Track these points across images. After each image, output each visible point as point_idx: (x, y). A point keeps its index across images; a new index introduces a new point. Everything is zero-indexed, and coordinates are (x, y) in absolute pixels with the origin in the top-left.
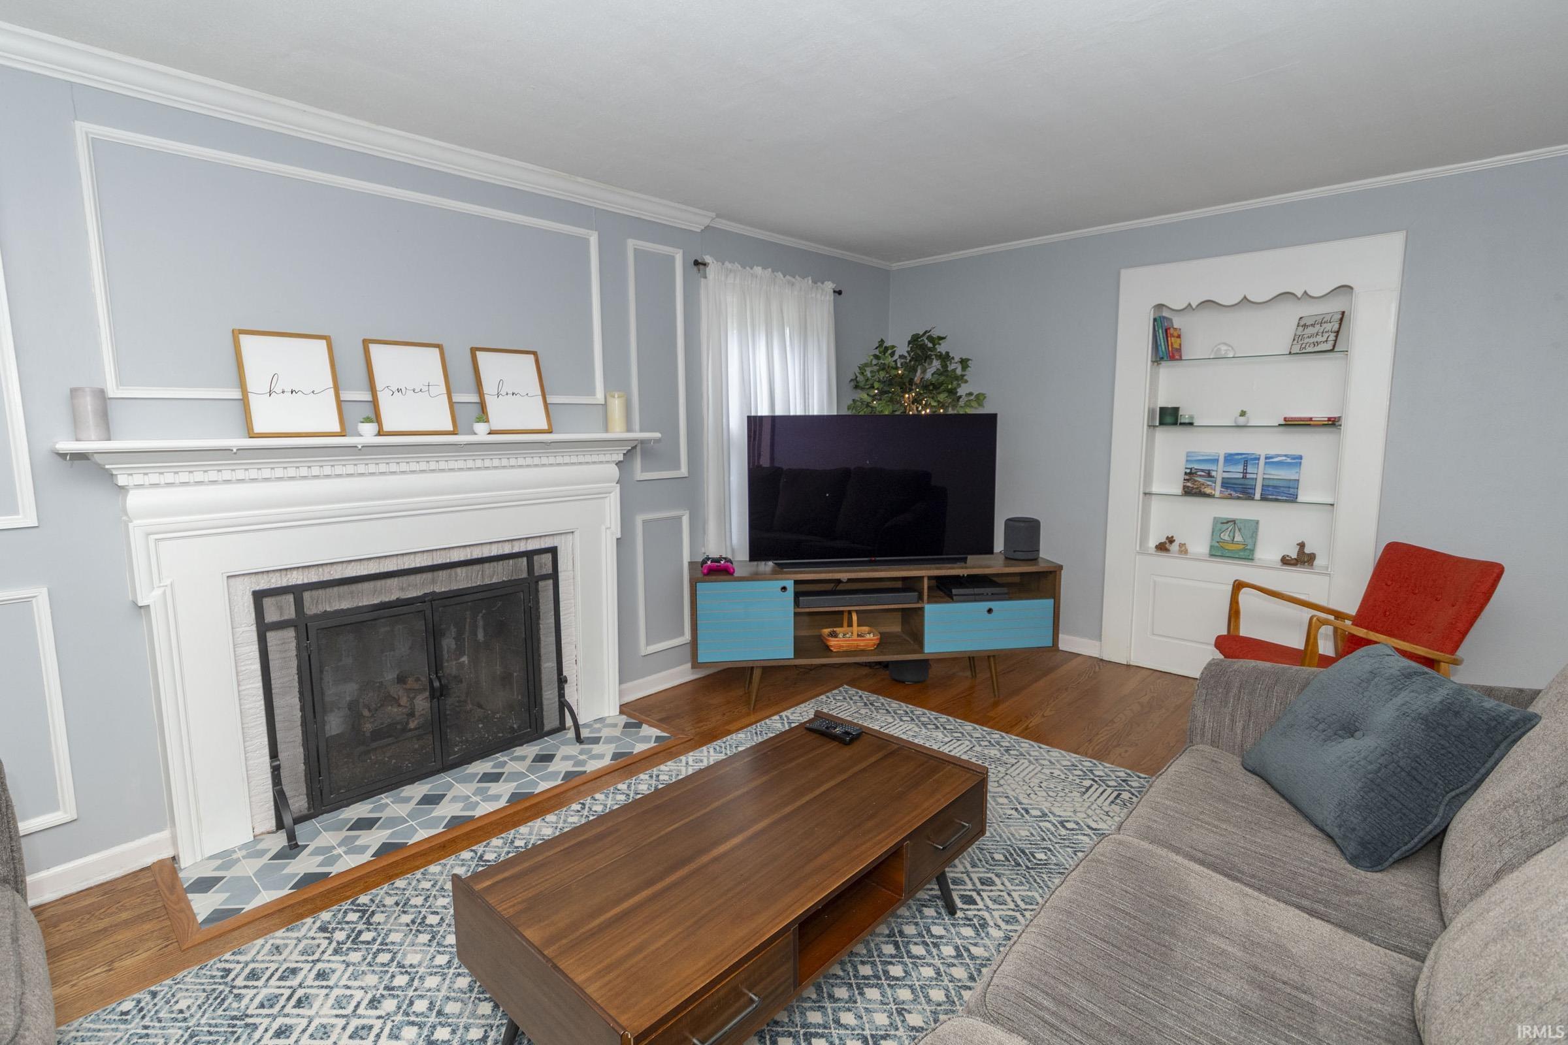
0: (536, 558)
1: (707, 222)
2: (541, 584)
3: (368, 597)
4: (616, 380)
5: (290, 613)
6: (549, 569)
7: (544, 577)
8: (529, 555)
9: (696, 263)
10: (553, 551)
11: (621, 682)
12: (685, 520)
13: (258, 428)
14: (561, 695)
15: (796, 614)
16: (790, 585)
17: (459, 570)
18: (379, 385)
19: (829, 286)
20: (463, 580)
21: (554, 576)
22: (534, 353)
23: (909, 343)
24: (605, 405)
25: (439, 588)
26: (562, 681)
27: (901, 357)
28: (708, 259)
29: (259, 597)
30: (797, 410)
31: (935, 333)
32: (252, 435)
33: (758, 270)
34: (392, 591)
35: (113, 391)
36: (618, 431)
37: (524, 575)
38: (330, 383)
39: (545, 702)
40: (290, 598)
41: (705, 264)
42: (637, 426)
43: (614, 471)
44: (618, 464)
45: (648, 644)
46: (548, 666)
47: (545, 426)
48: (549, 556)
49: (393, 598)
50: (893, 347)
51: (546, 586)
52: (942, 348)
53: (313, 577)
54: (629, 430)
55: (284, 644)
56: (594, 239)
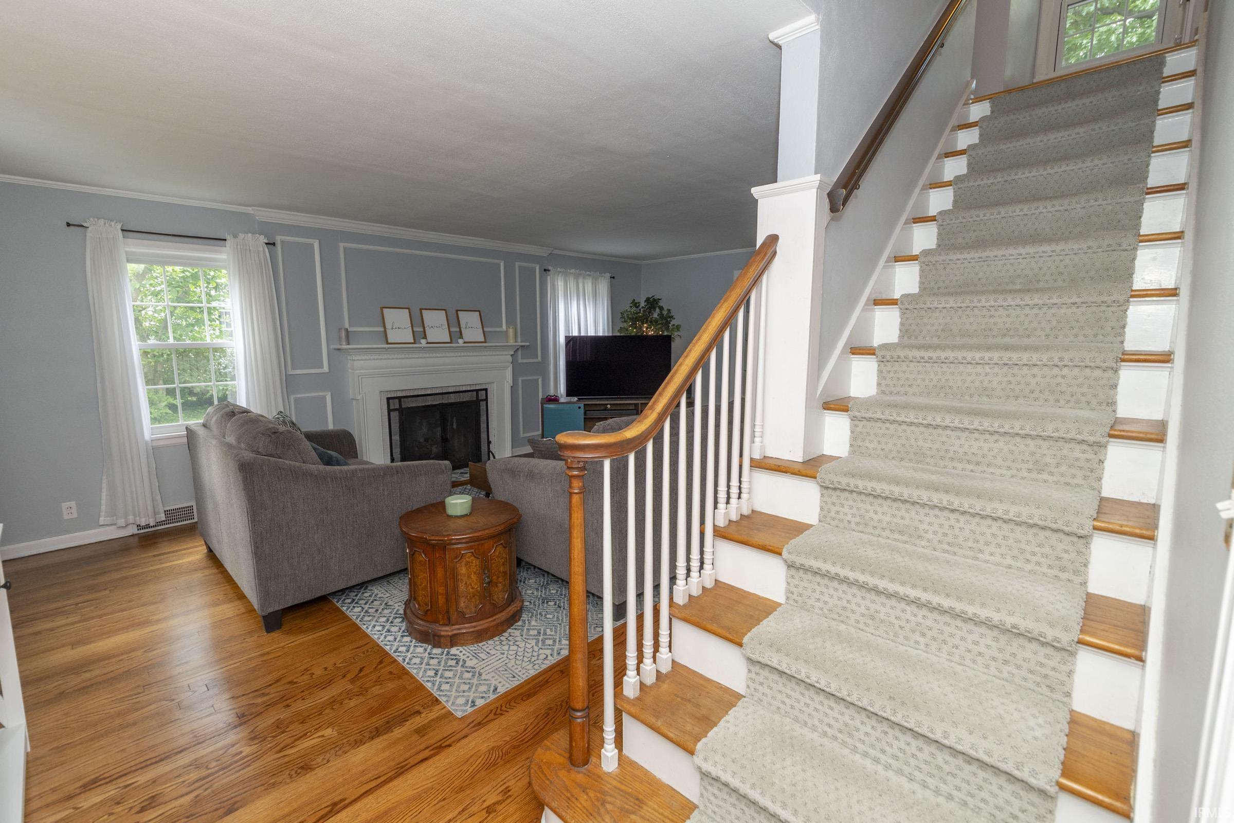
0: (479, 392)
1: (549, 252)
2: (481, 402)
3: (421, 403)
4: (511, 321)
5: (397, 406)
6: (484, 397)
7: (483, 400)
8: (477, 391)
9: (545, 270)
10: (486, 390)
11: (512, 448)
12: (540, 380)
13: (389, 341)
14: (489, 448)
15: (585, 418)
16: (582, 406)
17: (451, 395)
18: (426, 326)
19: (608, 275)
20: (452, 399)
21: (486, 400)
22: (479, 311)
23: (645, 301)
24: (507, 331)
25: (445, 402)
26: (489, 442)
27: (643, 307)
28: (550, 268)
29: (388, 399)
30: (591, 333)
31: (656, 297)
32: (388, 343)
33: (573, 271)
34: (430, 401)
35: (350, 330)
36: (511, 342)
37: (475, 399)
38: (410, 325)
39: (482, 451)
40: (397, 400)
41: (549, 270)
42: (519, 339)
43: (510, 359)
44: (512, 355)
45: (523, 433)
46: (483, 436)
47: (483, 340)
48: (484, 392)
49: (429, 404)
50: (639, 303)
51: (483, 404)
52: (661, 304)
53: (404, 394)
54: (516, 342)
55: (395, 416)
56: (502, 265)
